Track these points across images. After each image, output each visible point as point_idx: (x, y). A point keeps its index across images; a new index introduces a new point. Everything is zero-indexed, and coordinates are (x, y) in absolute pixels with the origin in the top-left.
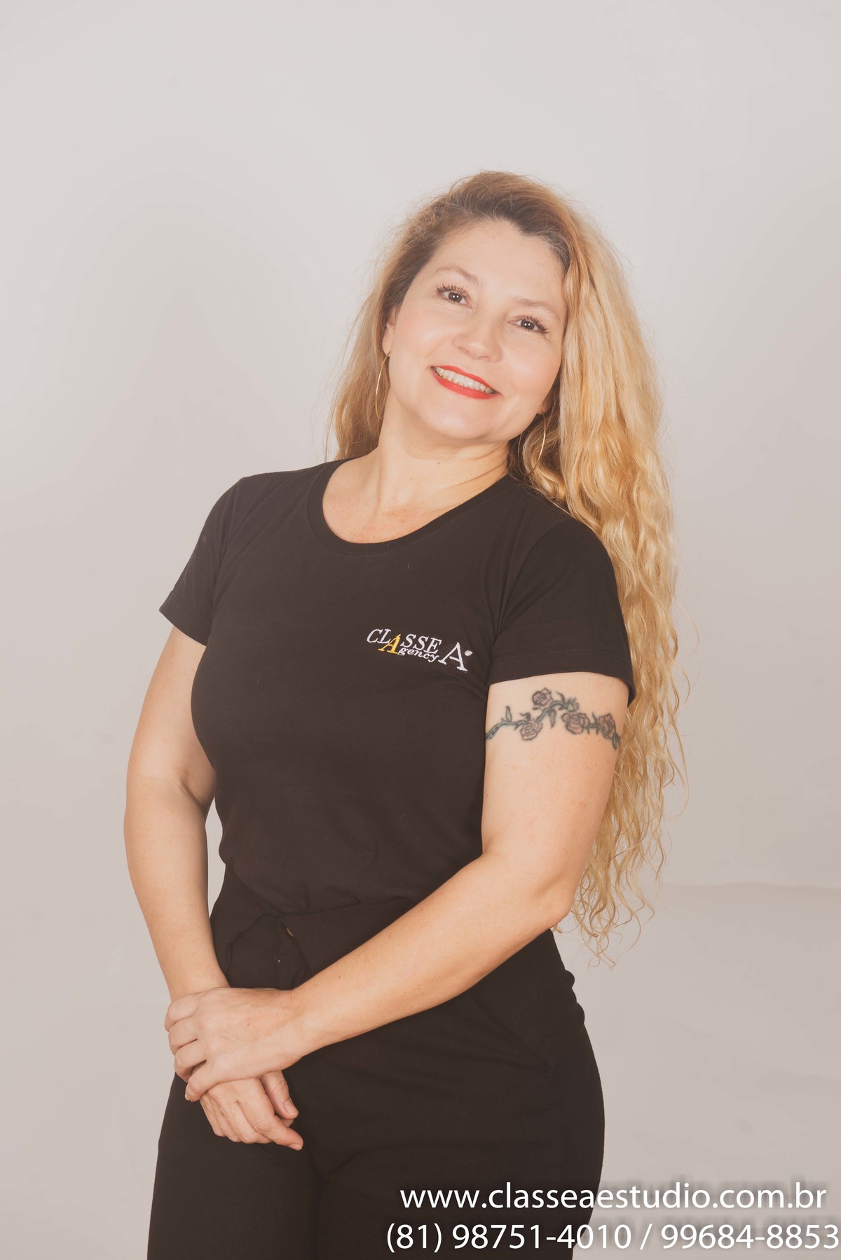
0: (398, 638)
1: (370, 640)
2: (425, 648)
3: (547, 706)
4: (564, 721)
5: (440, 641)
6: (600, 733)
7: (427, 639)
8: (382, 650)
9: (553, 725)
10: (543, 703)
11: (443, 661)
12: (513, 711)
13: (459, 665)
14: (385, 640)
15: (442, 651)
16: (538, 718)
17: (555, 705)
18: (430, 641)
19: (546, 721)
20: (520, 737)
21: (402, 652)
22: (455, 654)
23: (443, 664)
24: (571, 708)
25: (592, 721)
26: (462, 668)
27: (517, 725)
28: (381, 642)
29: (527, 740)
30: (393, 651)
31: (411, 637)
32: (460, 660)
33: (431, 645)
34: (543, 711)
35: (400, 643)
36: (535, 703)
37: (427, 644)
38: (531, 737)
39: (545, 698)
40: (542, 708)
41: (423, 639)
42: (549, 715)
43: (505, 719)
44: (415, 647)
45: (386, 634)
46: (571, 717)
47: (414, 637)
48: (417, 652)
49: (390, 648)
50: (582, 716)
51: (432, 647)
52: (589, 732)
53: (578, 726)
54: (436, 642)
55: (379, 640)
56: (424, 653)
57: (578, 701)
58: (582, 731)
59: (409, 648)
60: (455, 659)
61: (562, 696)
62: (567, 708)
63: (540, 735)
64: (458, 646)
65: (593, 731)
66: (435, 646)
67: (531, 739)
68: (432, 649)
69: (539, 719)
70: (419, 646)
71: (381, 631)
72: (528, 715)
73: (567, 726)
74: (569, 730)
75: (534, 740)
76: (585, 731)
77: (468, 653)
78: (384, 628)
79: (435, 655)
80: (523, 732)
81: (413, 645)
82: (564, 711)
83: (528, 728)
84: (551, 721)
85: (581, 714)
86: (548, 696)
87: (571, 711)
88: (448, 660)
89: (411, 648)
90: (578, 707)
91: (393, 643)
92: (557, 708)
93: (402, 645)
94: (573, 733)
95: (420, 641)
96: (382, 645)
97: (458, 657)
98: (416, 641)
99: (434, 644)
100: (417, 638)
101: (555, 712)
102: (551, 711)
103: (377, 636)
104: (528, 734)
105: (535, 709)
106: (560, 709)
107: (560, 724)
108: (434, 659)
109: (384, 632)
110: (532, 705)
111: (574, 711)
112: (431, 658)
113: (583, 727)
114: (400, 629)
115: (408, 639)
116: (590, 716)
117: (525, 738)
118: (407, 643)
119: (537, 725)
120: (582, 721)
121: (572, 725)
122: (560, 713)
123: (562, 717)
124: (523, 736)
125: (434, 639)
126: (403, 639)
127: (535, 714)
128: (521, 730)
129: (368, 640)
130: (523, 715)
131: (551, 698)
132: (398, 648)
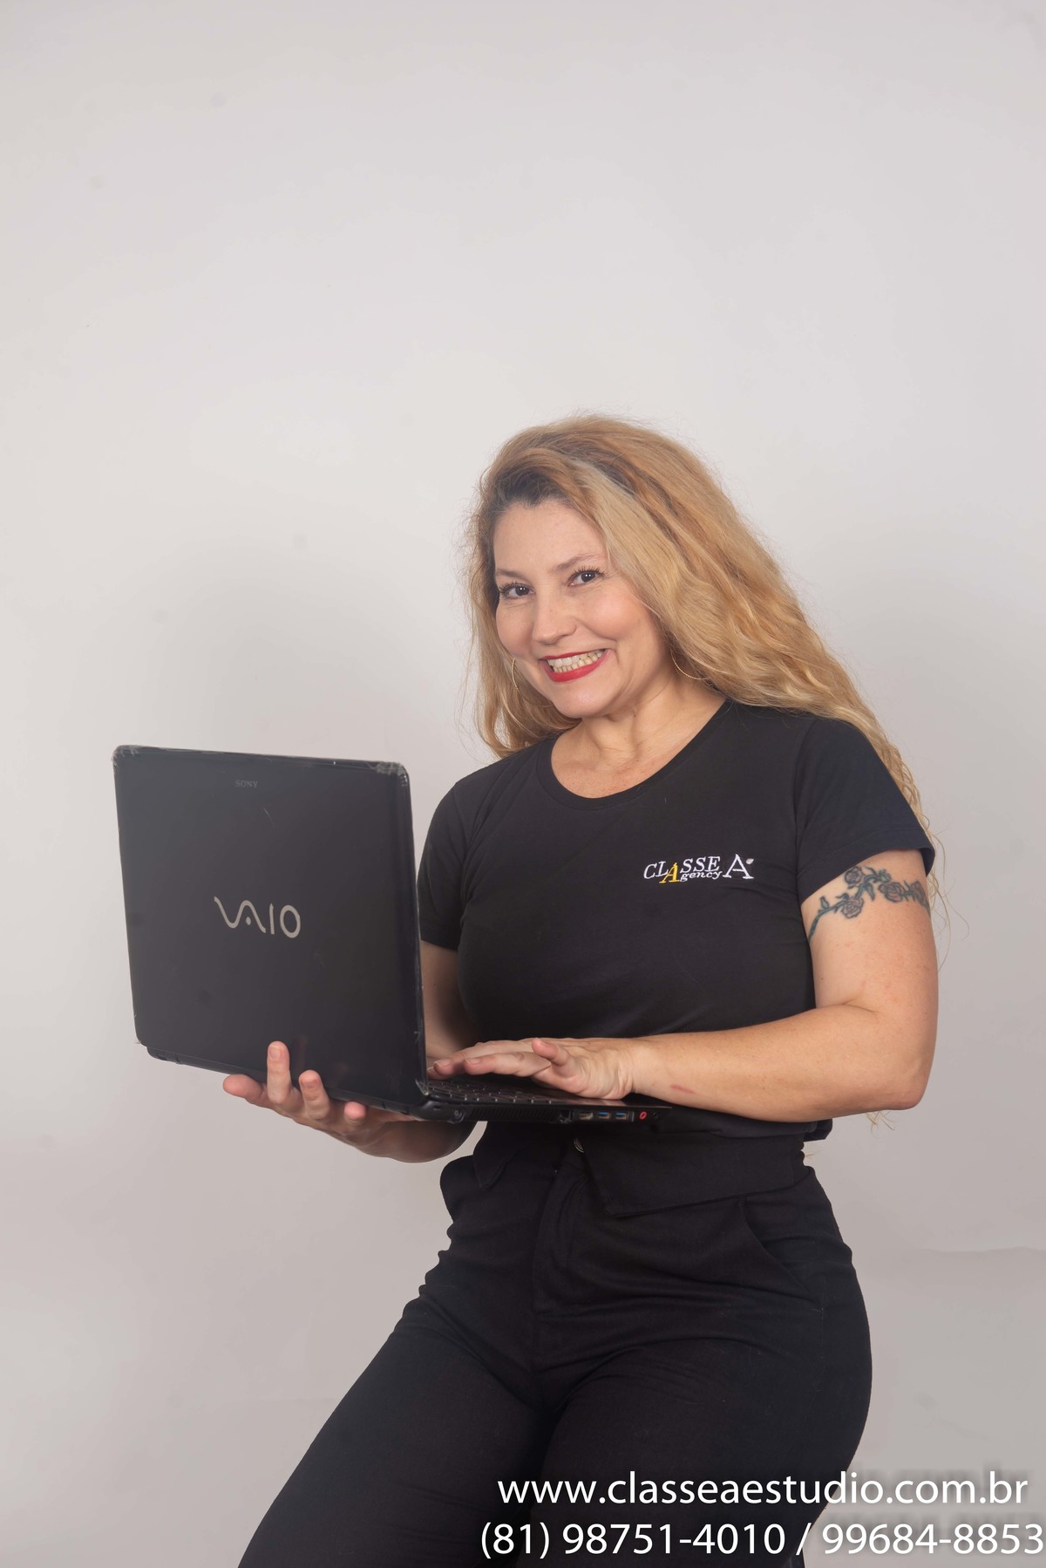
0: (675, 866)
1: (648, 876)
2: (706, 868)
3: (862, 882)
4: (881, 891)
5: (719, 858)
6: (917, 901)
7: (704, 859)
8: (663, 882)
9: (873, 898)
10: (857, 880)
11: (727, 875)
12: (828, 898)
13: (745, 875)
14: (663, 871)
15: (724, 866)
16: (856, 895)
17: (868, 880)
18: (708, 861)
19: (866, 896)
20: (843, 917)
21: (684, 878)
22: (737, 866)
23: (728, 878)
24: (884, 879)
25: (907, 889)
26: (748, 877)
27: (836, 908)
28: (660, 875)
29: (852, 917)
30: (674, 880)
31: (688, 862)
32: (744, 870)
33: (711, 863)
34: (859, 887)
35: (679, 870)
36: (849, 882)
37: (706, 864)
38: (855, 913)
39: (857, 875)
40: (858, 885)
41: (701, 861)
42: (867, 890)
43: (821, 909)
44: (695, 869)
45: (662, 866)
46: (887, 888)
47: (691, 861)
48: (699, 874)
49: (671, 878)
50: (896, 885)
51: (713, 866)
52: (907, 900)
53: (896, 895)
54: (714, 860)
55: (657, 874)
56: (706, 873)
57: (888, 872)
58: (902, 899)
59: (690, 873)
60: (738, 870)
61: (872, 870)
62: (880, 880)
63: (864, 909)
64: (737, 858)
65: (910, 898)
66: (715, 864)
67: (856, 916)
68: (713, 867)
69: (858, 895)
70: (699, 868)
71: (655, 865)
72: (845, 896)
73: (887, 896)
74: (888, 899)
75: (860, 915)
76: (904, 899)
77: (750, 861)
78: (657, 861)
79: (718, 872)
80: (845, 911)
81: (692, 869)
82: (879, 883)
83: (850, 906)
84: (870, 895)
85: (895, 883)
86: (860, 873)
87: (885, 882)
88: (731, 873)
89: (691, 872)
90: (890, 878)
91: (672, 872)
92: (871, 881)
93: (682, 871)
94: (895, 901)
95: (698, 862)
96: (662, 878)
97: (741, 868)
98: (694, 865)
99: (713, 862)
100: (694, 861)
101: (871, 886)
102: (867, 886)
103: (651, 871)
104: (851, 912)
105: (850, 888)
106: (875, 882)
107: (880, 896)
108: (718, 875)
109: (659, 866)
110: (846, 885)
111: (888, 881)
112: (715, 876)
113: (900, 895)
114: (675, 857)
115: (685, 864)
116: (903, 884)
117: (849, 916)
118: (686, 869)
119: (857, 902)
120: (898, 889)
121: (891, 894)
122: (876, 886)
123: (879, 888)
124: (846, 915)
125: (711, 858)
126: (680, 866)
127: (852, 892)
128: (842, 911)
129: (645, 877)
130: (838, 897)
131: (863, 874)
132: (679, 876)
